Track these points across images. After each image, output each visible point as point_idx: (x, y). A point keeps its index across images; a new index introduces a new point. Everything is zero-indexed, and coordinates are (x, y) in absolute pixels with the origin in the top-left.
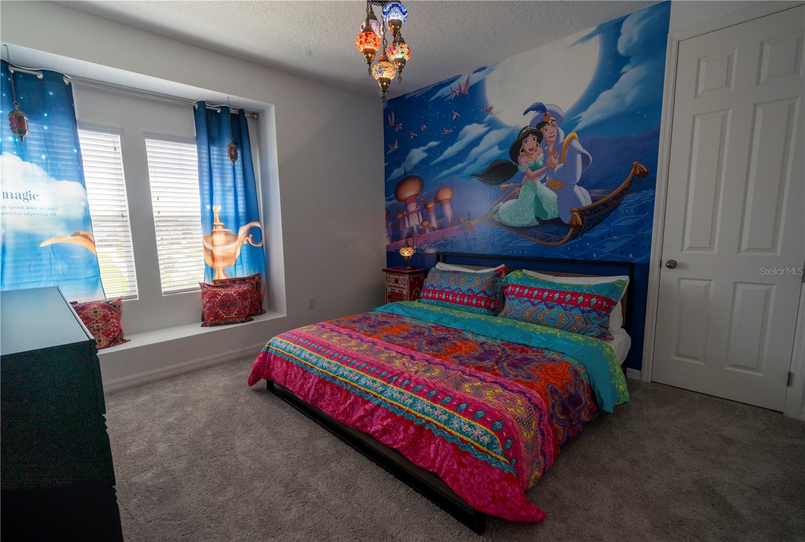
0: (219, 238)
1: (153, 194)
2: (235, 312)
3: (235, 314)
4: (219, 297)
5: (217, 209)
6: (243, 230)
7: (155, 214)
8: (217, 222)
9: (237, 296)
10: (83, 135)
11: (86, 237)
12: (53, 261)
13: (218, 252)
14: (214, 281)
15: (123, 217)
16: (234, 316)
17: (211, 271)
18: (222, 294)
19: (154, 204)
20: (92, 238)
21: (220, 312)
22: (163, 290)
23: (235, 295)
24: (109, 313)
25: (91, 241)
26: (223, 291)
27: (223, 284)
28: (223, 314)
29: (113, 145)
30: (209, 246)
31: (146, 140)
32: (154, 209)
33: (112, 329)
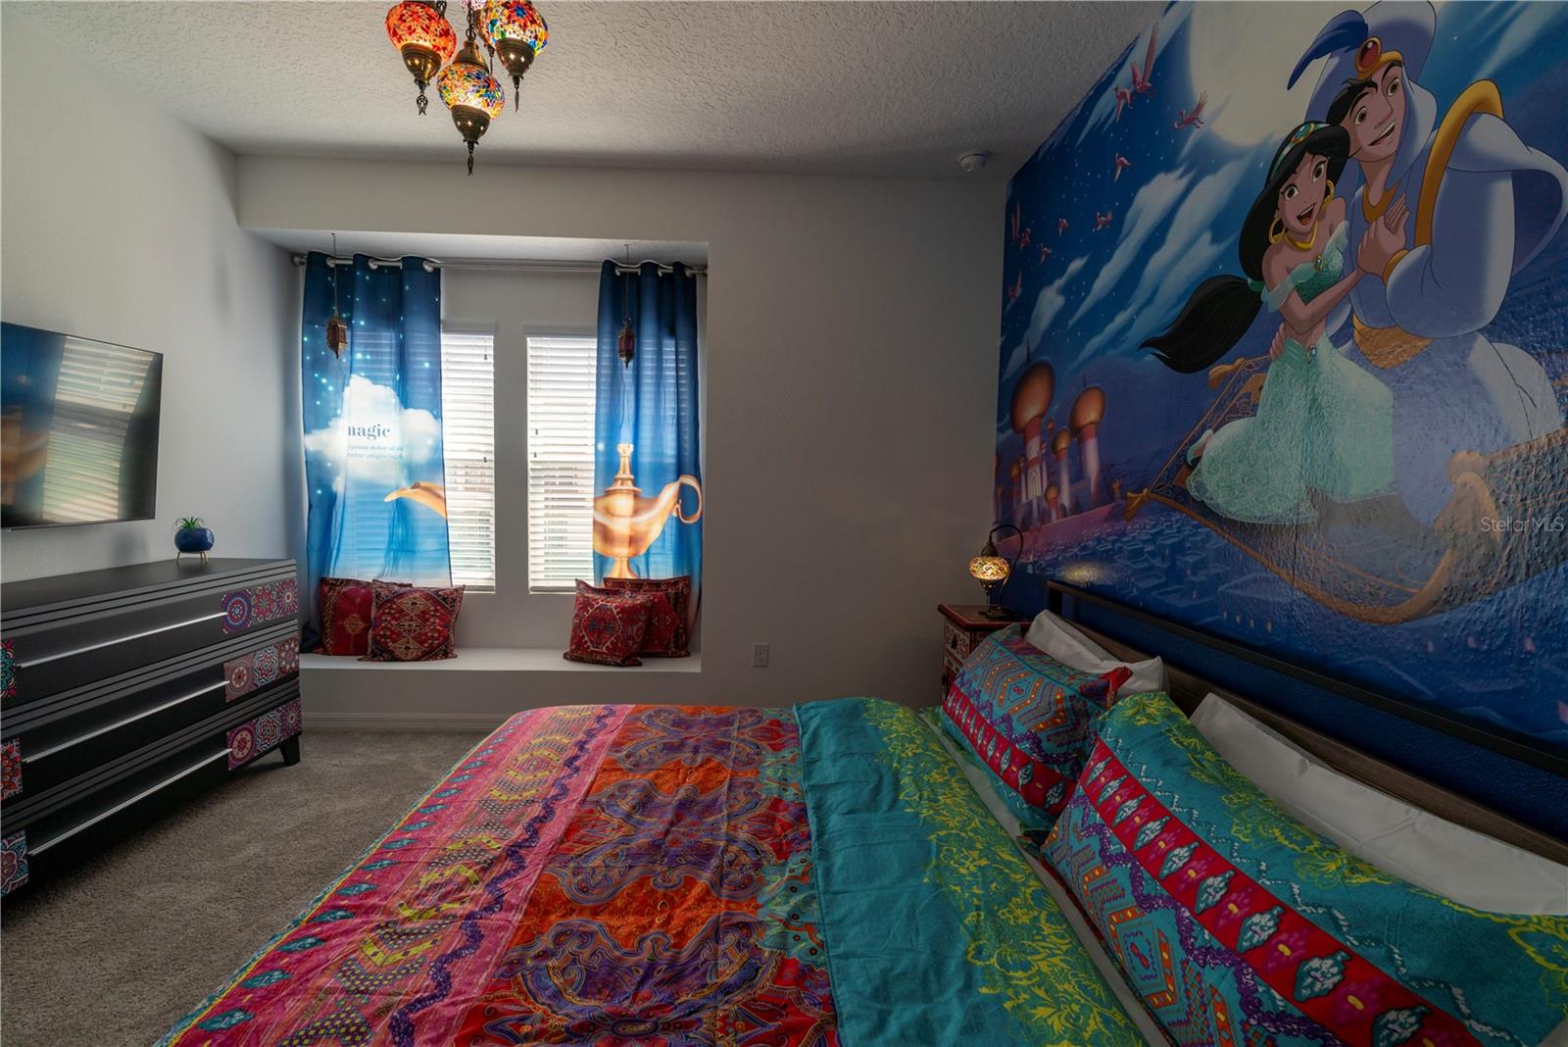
0: (623, 503)
1: (530, 425)
2: (608, 644)
3: (607, 648)
4: (591, 611)
5: (625, 449)
6: (670, 492)
7: (530, 458)
8: (625, 473)
9: (618, 613)
10: (446, 340)
11: (428, 490)
12: (396, 522)
13: (621, 527)
14: (606, 580)
15: (485, 461)
16: (604, 650)
17: (601, 561)
18: (596, 606)
19: (530, 441)
20: (441, 493)
21: (586, 638)
22: (531, 584)
23: (615, 612)
24: (433, 608)
25: (439, 496)
26: (601, 601)
27: (614, 587)
28: (589, 644)
29: (484, 352)
30: (601, 519)
31: (528, 339)
32: (530, 450)
33: (429, 634)
